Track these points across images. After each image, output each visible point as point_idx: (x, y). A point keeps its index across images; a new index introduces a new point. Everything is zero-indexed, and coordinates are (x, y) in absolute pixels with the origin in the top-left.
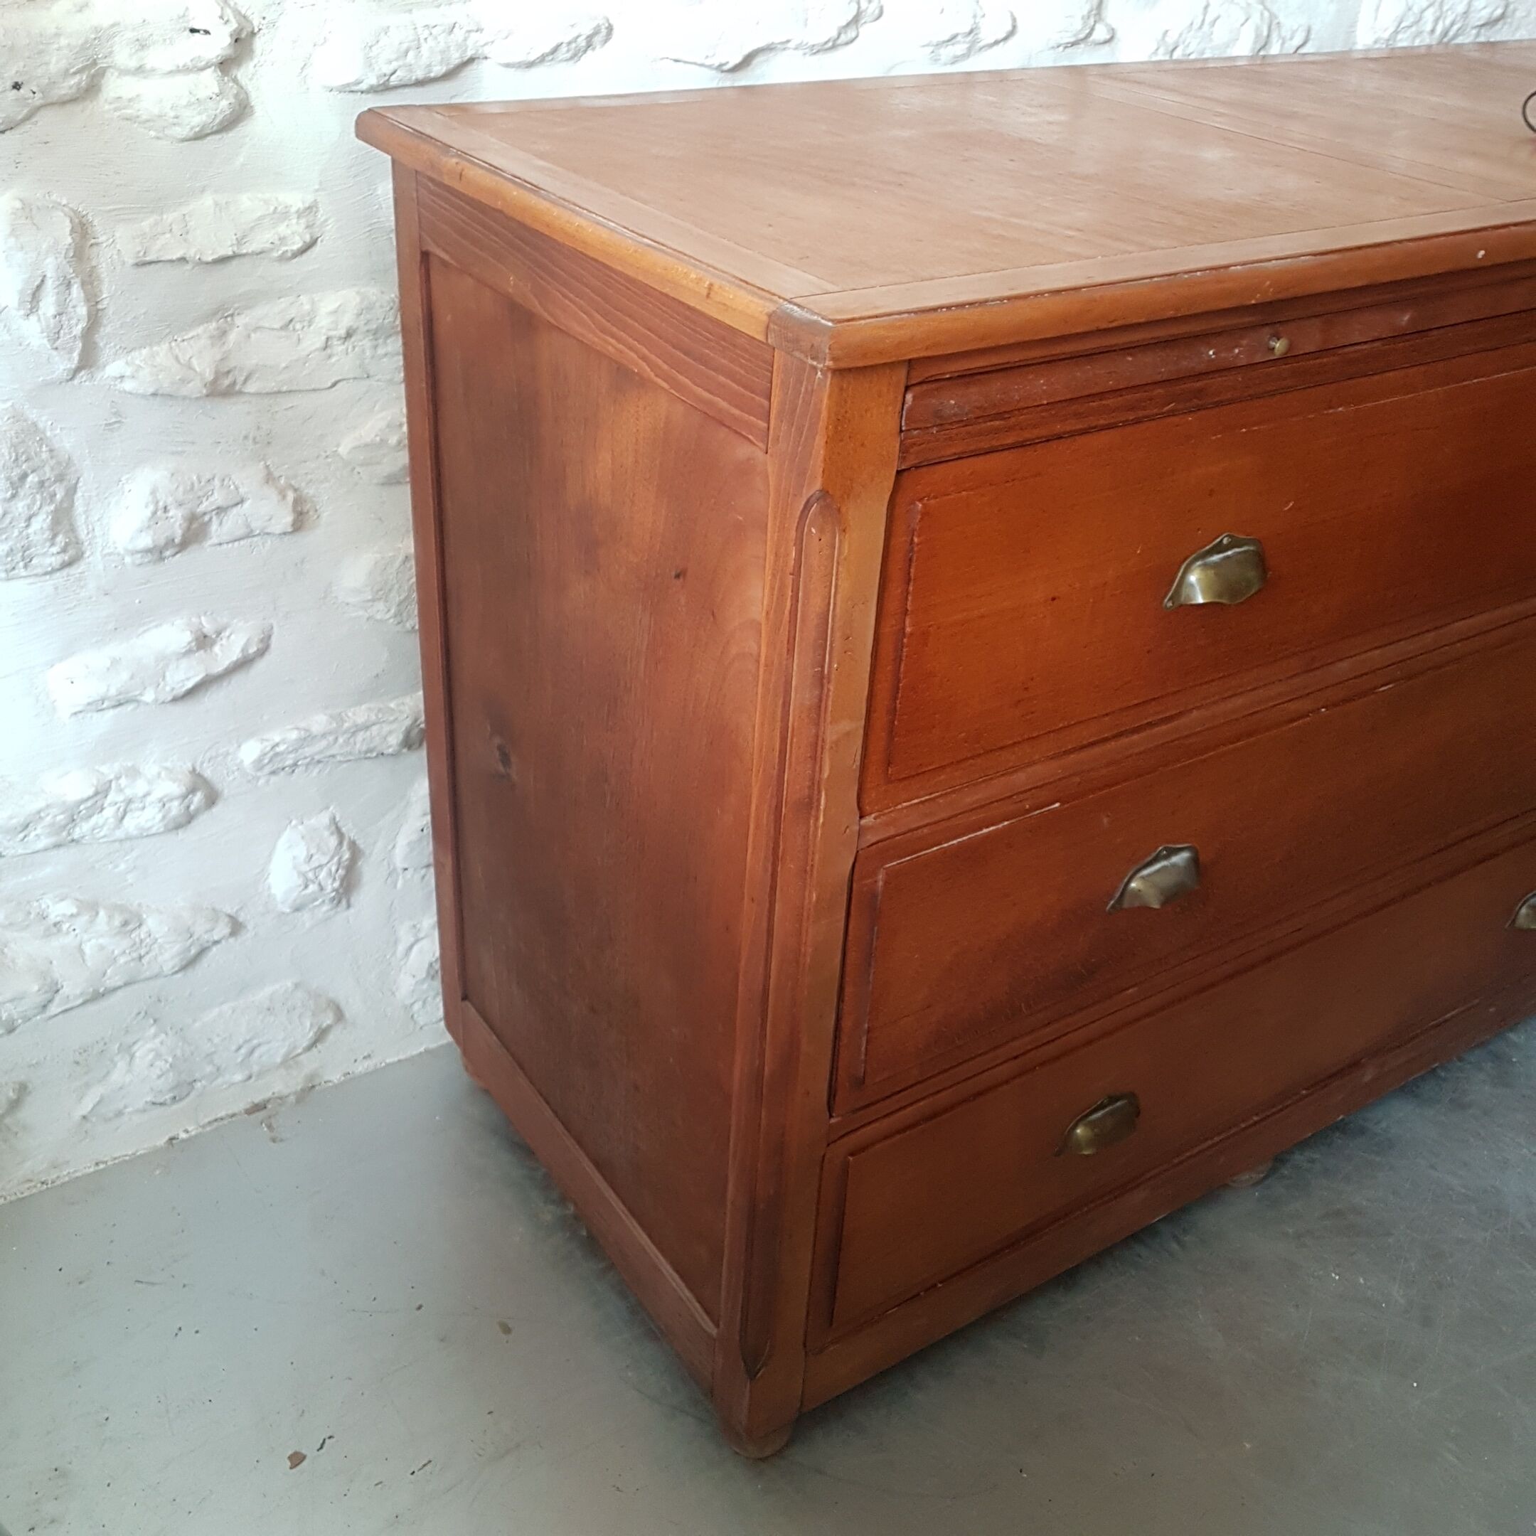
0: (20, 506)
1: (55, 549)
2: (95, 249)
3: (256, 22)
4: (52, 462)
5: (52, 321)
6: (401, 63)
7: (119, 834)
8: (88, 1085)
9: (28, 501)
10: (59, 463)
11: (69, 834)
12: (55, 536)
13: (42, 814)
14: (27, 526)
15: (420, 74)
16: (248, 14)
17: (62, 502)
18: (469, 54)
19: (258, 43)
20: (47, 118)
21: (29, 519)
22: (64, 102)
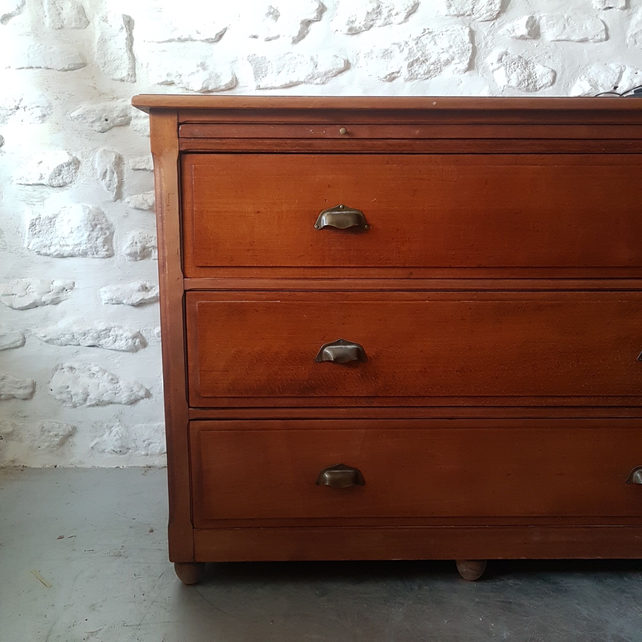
0: (95, 234)
1: (104, 250)
2: (123, 166)
4: (106, 223)
5: (108, 182)
7: (113, 347)
8: (95, 437)
9: (97, 233)
10: (108, 224)
11: (98, 342)
12: (104, 246)
13: (90, 331)
14: (96, 240)
17: (108, 236)
20: (115, 130)
21: (97, 238)
22: (120, 126)
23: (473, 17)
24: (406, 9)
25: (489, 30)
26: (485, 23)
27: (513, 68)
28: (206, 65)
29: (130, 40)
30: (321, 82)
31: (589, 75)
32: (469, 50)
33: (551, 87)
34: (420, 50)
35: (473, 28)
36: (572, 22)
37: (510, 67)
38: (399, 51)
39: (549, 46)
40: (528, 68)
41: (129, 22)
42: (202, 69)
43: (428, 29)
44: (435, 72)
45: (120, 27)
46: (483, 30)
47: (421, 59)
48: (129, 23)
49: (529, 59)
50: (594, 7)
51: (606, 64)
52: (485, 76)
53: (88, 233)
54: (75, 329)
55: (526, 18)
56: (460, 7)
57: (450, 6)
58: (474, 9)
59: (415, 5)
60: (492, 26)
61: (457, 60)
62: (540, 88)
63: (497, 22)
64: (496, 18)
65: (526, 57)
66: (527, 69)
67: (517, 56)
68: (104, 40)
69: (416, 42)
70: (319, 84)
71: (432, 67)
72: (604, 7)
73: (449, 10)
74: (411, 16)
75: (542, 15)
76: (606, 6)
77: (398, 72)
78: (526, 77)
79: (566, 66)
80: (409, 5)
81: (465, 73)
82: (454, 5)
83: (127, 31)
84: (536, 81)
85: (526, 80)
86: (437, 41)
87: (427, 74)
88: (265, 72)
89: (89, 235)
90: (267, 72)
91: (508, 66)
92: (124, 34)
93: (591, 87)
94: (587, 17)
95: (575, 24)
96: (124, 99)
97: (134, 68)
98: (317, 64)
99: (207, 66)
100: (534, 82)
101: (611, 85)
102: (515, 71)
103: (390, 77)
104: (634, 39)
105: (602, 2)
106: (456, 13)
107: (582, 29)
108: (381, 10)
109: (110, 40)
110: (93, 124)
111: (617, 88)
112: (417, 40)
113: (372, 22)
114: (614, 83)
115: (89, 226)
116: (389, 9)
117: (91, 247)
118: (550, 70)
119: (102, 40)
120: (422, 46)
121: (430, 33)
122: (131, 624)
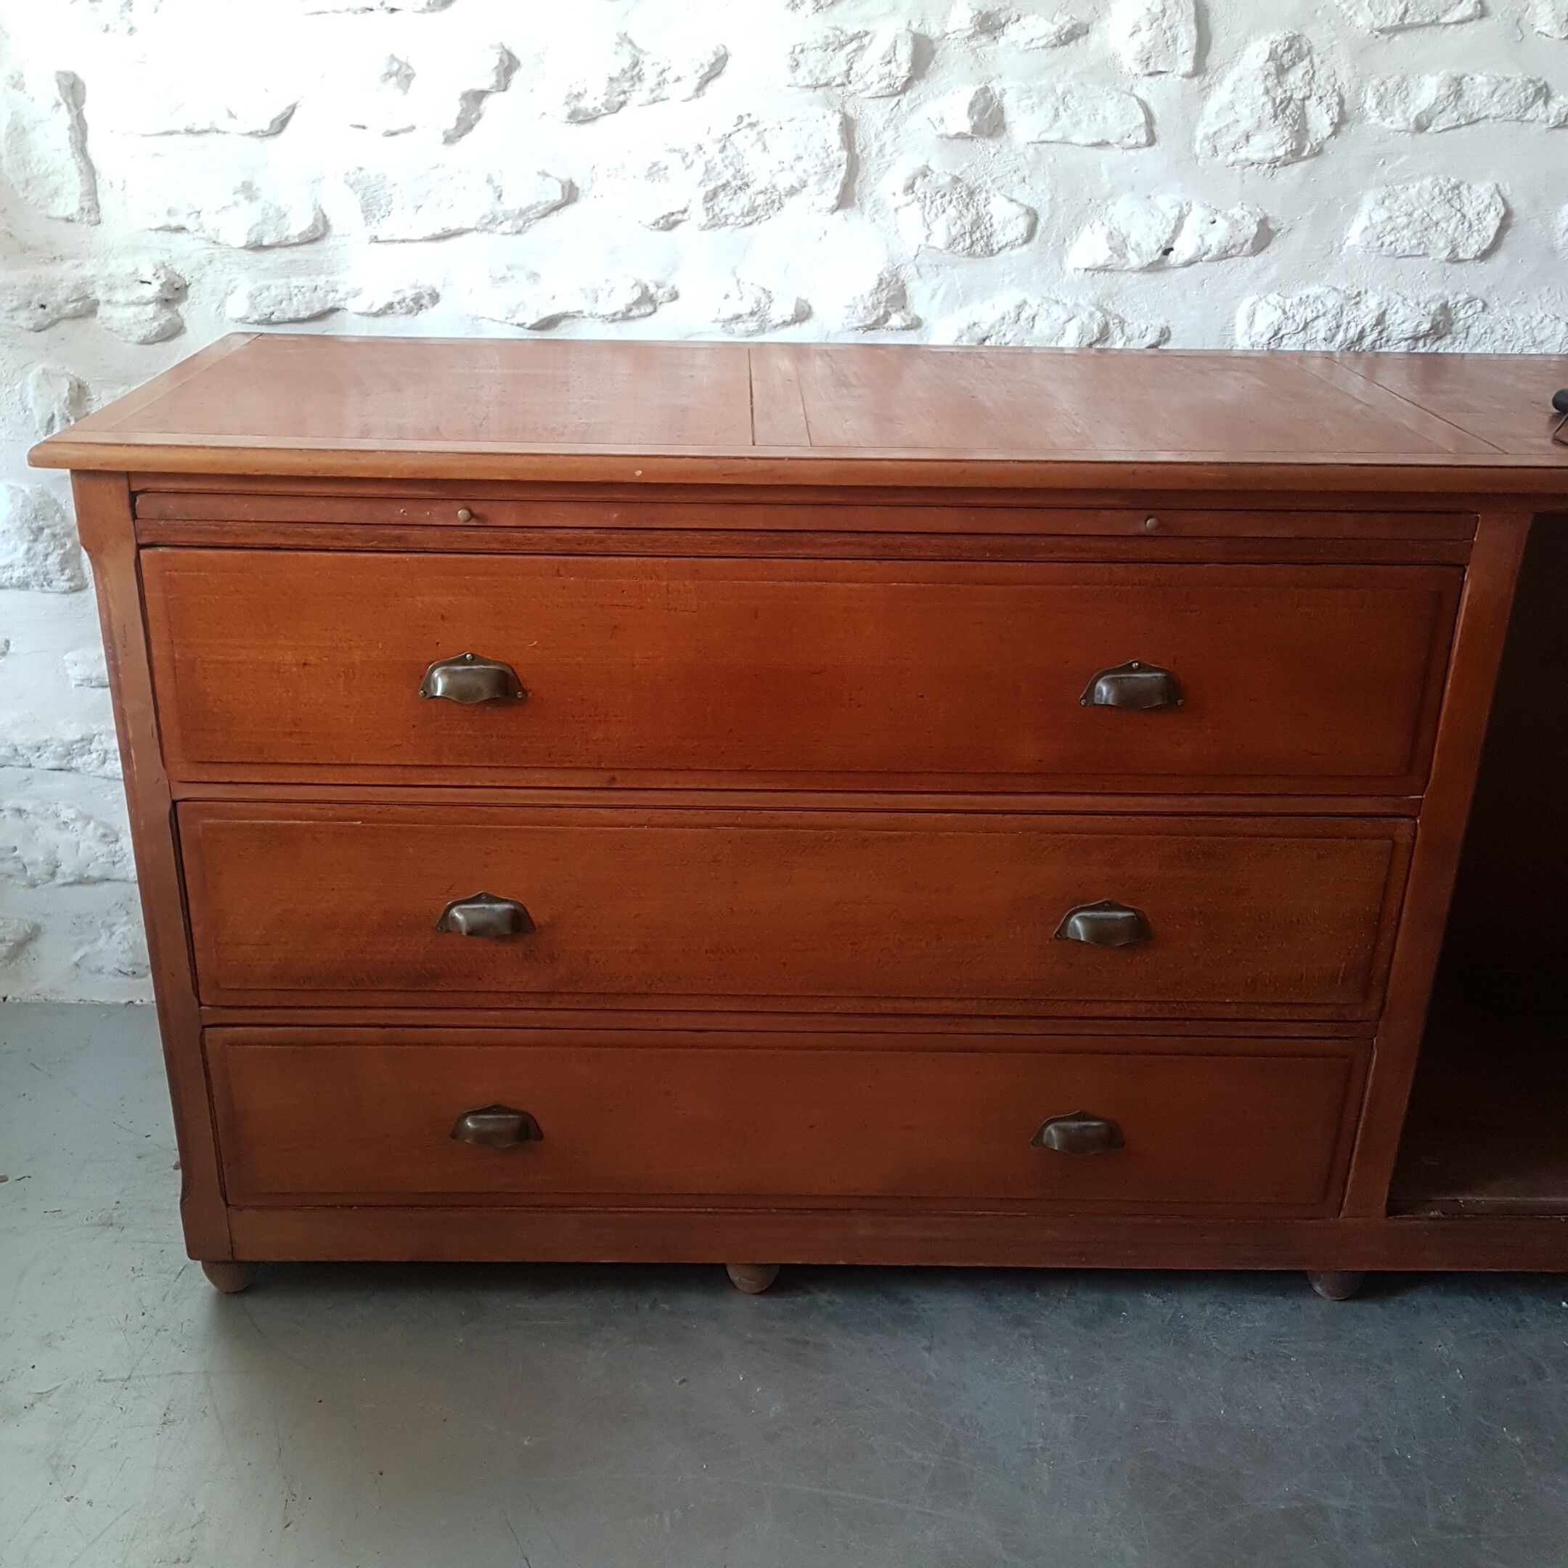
0: (40, 547)
1: (64, 578)
2: (90, 403)
3: (187, 279)
4: (63, 524)
6: (277, 308)
7: (101, 772)
8: (81, 943)
9: (46, 544)
10: (68, 526)
11: (68, 762)
12: (63, 570)
13: (49, 743)
14: (45, 560)
15: (291, 315)
16: (182, 273)
17: (70, 549)
18: (330, 305)
19: (190, 291)
20: (64, 327)
21: (46, 556)
22: (74, 318)
23: (850, 88)
24: (697, 72)
25: (887, 117)
26: (877, 101)
27: (939, 206)
28: (254, 188)
29: (80, 129)
30: (514, 230)
31: (1110, 219)
32: (840, 166)
33: (1025, 248)
34: (731, 164)
35: (850, 112)
36: (1073, 103)
37: (932, 202)
38: (683, 166)
39: (1024, 154)
40: (975, 204)
41: (73, 87)
42: (246, 198)
43: (749, 115)
44: (767, 210)
45: (54, 103)
46: (873, 116)
47: (734, 184)
48: (73, 90)
49: (977, 184)
50: (1125, 69)
51: (1149, 197)
52: (878, 220)
53: (25, 546)
54: (18, 738)
55: (968, 93)
56: (820, 67)
57: (797, 65)
58: (852, 72)
59: (718, 60)
60: (895, 109)
61: (812, 188)
62: (1000, 249)
63: (905, 99)
64: (904, 90)
65: (970, 179)
66: (973, 206)
67: (948, 178)
68: (20, 129)
69: (721, 145)
70: (507, 234)
71: (760, 199)
72: (1147, 72)
73: (794, 75)
74: (710, 83)
75: (1005, 86)
76: (1151, 70)
77: (685, 211)
78: (968, 227)
79: (1060, 200)
80: (705, 62)
81: (835, 214)
82: (806, 62)
83: (70, 110)
84: (991, 235)
85: (968, 234)
86: (768, 144)
87: (748, 214)
88: (387, 206)
89: (29, 549)
90: (390, 207)
91: (928, 202)
92: (64, 118)
93: (1110, 253)
94: (1108, 94)
95: (1081, 108)
96: (77, 262)
97: (92, 192)
98: (501, 191)
99: (257, 189)
100: (985, 238)
101: (1156, 248)
102: (944, 212)
103: (667, 221)
104: (1210, 146)
105: (1141, 61)
106: (810, 83)
107: (1095, 119)
108: (641, 70)
109: (34, 129)
110: (15, 314)
111: (1171, 253)
112: (723, 142)
113: (622, 98)
114: (1163, 243)
115: (26, 532)
116: (659, 68)
117: (35, 574)
118: (1023, 210)
119: (16, 129)
120: (735, 156)
121: (752, 125)
122: (114, 1377)
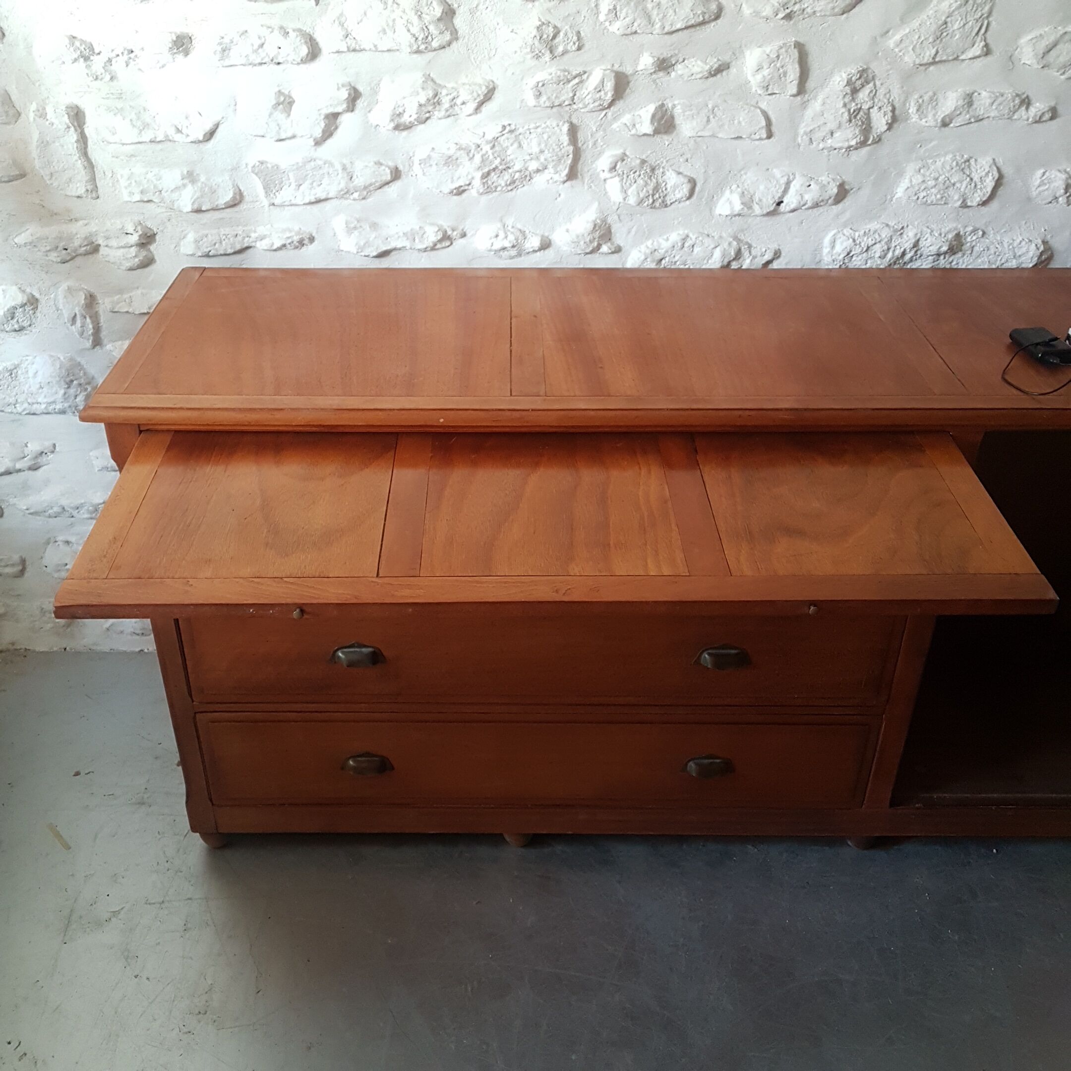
0: (72, 391)
2: (97, 305)
3: (155, 230)
4: (85, 377)
5: (80, 329)
6: (212, 248)
9: (75, 390)
10: (88, 378)
13: (84, 505)
14: (75, 399)
15: (222, 252)
16: (152, 227)
18: (246, 245)
19: (157, 237)
20: (79, 260)
21: (76, 397)
22: (85, 255)
23: (575, 106)
24: (475, 99)
25: (598, 124)
26: (592, 114)
27: (632, 179)
28: (195, 174)
29: (83, 139)
30: (361, 198)
31: (743, 183)
32: (568, 156)
33: (688, 202)
34: (498, 156)
35: (575, 121)
36: (719, 113)
37: (628, 177)
38: (467, 159)
39: (687, 144)
40: (656, 176)
41: (77, 114)
42: (190, 182)
43: (510, 125)
44: (522, 182)
45: (66, 127)
46: (589, 124)
47: (500, 168)
48: (77, 116)
49: (657, 163)
50: (754, 90)
51: (768, 169)
52: (593, 187)
53: (62, 392)
54: (64, 502)
55: (652, 108)
56: (554, 95)
57: (540, 94)
58: (575, 97)
59: (488, 92)
60: (604, 119)
61: (551, 170)
62: (671, 204)
63: (610, 113)
64: (610, 105)
65: (652, 161)
66: (654, 178)
67: (638, 161)
68: (45, 143)
69: (491, 145)
70: (357, 200)
71: (517, 175)
72: (767, 93)
73: (538, 100)
74: (484, 105)
75: (676, 102)
76: (769, 92)
77: (469, 184)
78: (651, 192)
79: (710, 172)
80: (480, 92)
81: (565, 184)
82: (546, 92)
83: (76, 130)
84: (666, 195)
85: (651, 196)
86: (522, 143)
87: (510, 184)
88: (280, 184)
89: (65, 393)
90: (282, 185)
91: (625, 176)
92: (73, 136)
93: (742, 206)
94: (742, 107)
95: (724, 116)
96: (86, 222)
97: (93, 179)
98: (352, 175)
99: (197, 174)
100: (662, 198)
101: (772, 202)
102: (635, 182)
103: (458, 190)
104: (808, 138)
105: (764, 87)
106: (548, 105)
107: (734, 123)
108: (439, 98)
109: (54, 142)
110: (49, 254)
111: (782, 204)
112: (493, 143)
113: (428, 115)
114: (776, 198)
115: (63, 383)
116: (451, 97)
117: (70, 407)
118: (686, 181)
119: (42, 142)
120: (501, 151)
121: (511, 132)
122: (153, 901)
